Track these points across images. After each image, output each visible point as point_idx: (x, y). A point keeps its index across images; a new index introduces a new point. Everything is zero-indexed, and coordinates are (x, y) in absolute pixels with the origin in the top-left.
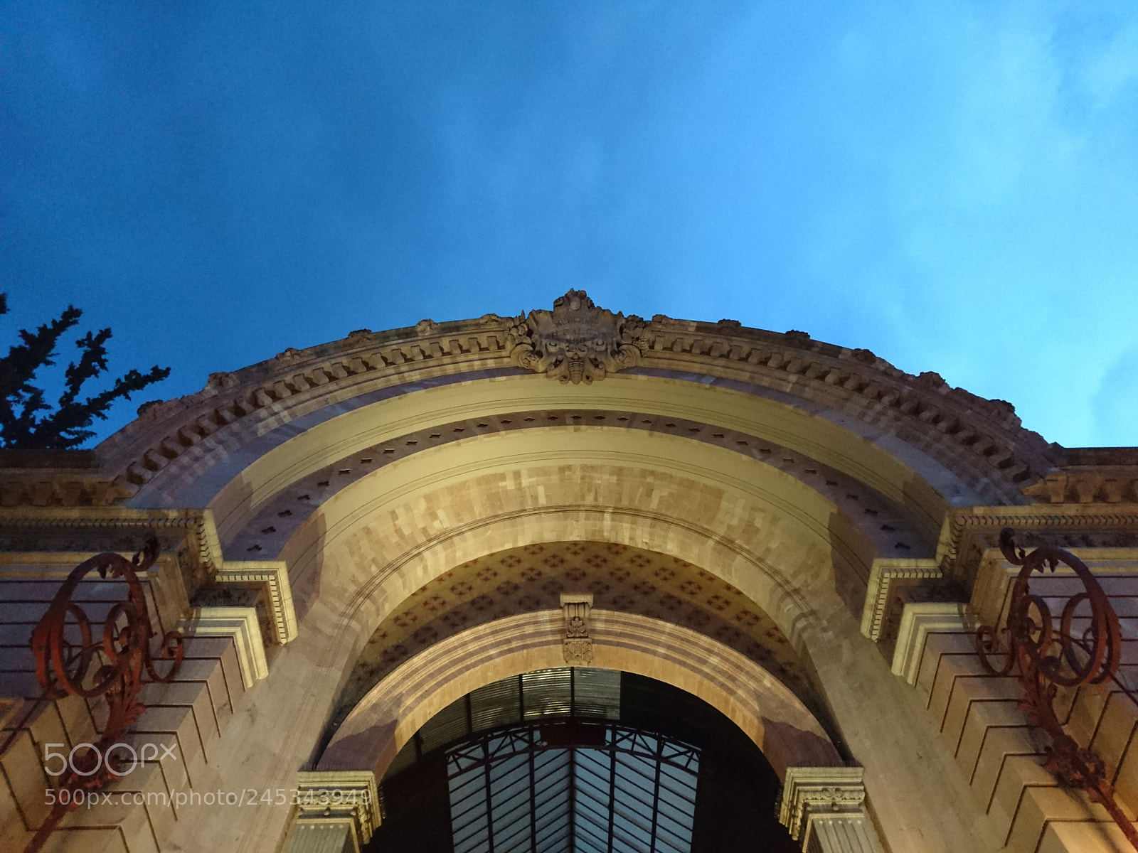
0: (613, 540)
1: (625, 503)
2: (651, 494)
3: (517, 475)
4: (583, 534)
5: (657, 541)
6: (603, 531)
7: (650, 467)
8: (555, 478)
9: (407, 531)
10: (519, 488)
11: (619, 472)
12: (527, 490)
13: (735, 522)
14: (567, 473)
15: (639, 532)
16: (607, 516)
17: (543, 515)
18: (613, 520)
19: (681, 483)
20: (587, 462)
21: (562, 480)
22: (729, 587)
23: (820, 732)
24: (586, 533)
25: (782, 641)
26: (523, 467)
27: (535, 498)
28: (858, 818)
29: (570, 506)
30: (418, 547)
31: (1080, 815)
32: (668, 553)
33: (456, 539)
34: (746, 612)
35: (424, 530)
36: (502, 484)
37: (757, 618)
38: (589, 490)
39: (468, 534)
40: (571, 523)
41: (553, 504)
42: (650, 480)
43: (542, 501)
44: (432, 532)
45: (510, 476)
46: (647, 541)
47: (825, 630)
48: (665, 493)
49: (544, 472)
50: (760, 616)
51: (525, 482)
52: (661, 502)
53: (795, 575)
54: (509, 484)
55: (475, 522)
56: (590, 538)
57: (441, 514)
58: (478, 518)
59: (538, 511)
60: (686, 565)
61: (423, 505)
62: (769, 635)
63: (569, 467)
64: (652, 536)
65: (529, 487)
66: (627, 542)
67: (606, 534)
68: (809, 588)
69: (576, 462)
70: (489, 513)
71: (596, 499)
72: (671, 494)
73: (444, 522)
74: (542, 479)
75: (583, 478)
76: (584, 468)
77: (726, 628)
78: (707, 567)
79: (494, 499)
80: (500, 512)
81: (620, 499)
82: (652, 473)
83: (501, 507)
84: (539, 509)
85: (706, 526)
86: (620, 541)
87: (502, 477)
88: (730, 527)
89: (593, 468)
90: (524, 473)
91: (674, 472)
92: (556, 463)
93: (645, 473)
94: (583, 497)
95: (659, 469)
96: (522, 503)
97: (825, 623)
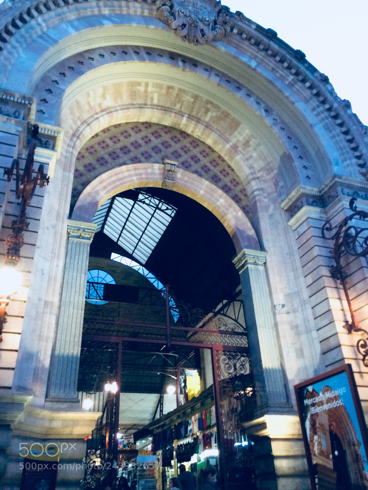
0: (183, 130)
1: (194, 113)
2: (208, 113)
3: (147, 85)
4: (171, 123)
5: (204, 136)
6: (180, 125)
7: (211, 99)
8: (164, 91)
9: (92, 104)
10: (146, 91)
11: (196, 97)
12: (149, 93)
13: (241, 138)
14: (171, 90)
15: (197, 130)
16: (185, 119)
17: (155, 110)
18: (187, 121)
19: (223, 113)
20: (182, 87)
21: (167, 93)
22: (229, 166)
23: (255, 236)
24: (172, 123)
25: (246, 195)
26: (151, 82)
27: (152, 99)
28: (261, 268)
29: (168, 108)
30: (97, 113)
31: (334, 285)
32: (207, 143)
33: (114, 113)
34: (234, 180)
35: (100, 105)
36: (138, 88)
37: (238, 183)
38: (179, 102)
39: (120, 112)
40: (167, 117)
41: (160, 104)
42: (209, 106)
43: (155, 102)
44: (104, 107)
45: (143, 85)
46: (199, 135)
47: (265, 198)
48: (214, 115)
49: (159, 86)
50: (240, 182)
51: (150, 89)
52: (211, 118)
53: (259, 171)
54: (142, 89)
55: (123, 105)
56: (173, 126)
57: (108, 97)
58: (124, 103)
59: (153, 107)
60: (213, 151)
61: (101, 91)
62: (241, 192)
63: (172, 88)
64: (202, 134)
65: (151, 92)
66: (189, 132)
67: (181, 126)
68: (264, 178)
69: (177, 86)
70: (129, 102)
71: (181, 108)
72: (216, 116)
73: (109, 102)
74: (158, 90)
75: (178, 95)
76: (180, 90)
77: (226, 186)
78: (222, 154)
79: (133, 94)
80: (135, 103)
81: (192, 111)
82: (211, 103)
83: (135, 100)
84: (153, 105)
85: (227, 137)
86: (186, 131)
87: (139, 84)
88: (238, 141)
89: (184, 91)
90: (150, 85)
91: (222, 106)
92: (167, 83)
93: (208, 102)
94: (175, 105)
95: (215, 102)
96: (146, 100)
97: (266, 195)
